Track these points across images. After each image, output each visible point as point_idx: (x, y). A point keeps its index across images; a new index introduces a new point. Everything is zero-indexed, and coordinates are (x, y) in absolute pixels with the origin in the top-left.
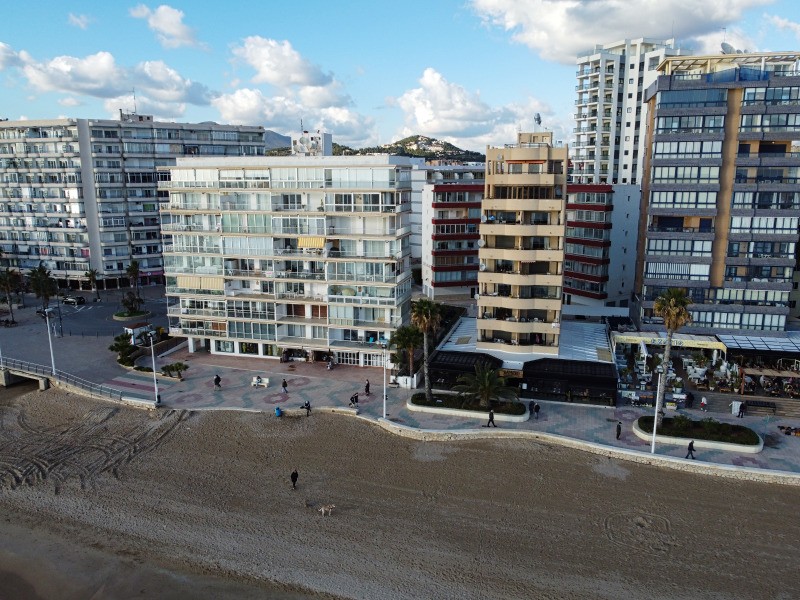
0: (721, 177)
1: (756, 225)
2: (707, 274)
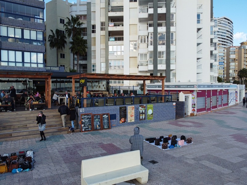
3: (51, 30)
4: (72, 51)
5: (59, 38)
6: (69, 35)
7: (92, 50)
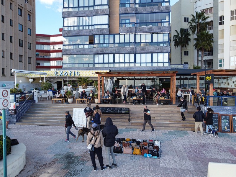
2: (107, 23)
3: (176, 30)
4: (196, 47)
5: (183, 37)
6: (193, 32)
7: (219, 43)
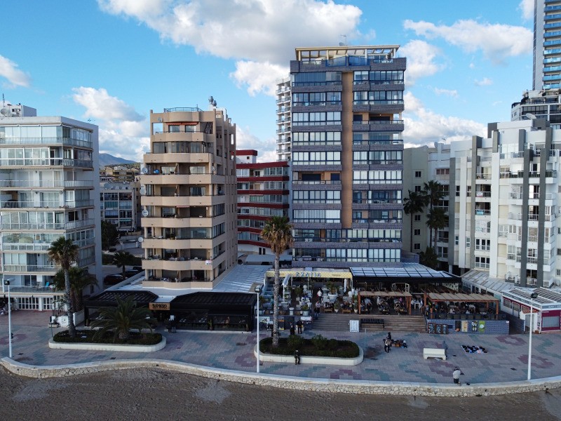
0: (342, 140)
1: (371, 177)
2: (339, 217)
7: (455, 217)
